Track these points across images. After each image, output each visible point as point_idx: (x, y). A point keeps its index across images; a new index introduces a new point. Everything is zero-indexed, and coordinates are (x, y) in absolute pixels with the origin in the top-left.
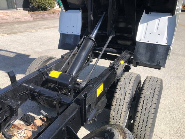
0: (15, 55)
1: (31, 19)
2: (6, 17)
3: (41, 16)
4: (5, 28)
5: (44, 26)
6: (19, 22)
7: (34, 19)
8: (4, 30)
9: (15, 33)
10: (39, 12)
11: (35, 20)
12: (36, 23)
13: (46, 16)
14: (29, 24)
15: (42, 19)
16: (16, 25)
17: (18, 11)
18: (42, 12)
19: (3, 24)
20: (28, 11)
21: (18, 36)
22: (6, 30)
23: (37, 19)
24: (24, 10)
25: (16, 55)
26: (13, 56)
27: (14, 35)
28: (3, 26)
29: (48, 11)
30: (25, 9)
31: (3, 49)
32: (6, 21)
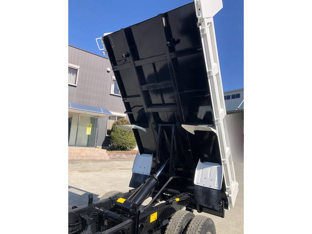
0: (83, 193)
1: (108, 158)
2: (83, 154)
3: (119, 156)
5: (120, 166)
6: (95, 160)
7: (110, 158)
8: (78, 167)
10: (117, 151)
11: (112, 159)
12: (111, 163)
13: (124, 156)
14: (104, 163)
15: (119, 159)
16: (91, 164)
17: (97, 149)
18: (120, 151)
19: (78, 161)
20: (106, 150)
21: (90, 175)
22: (80, 167)
23: (113, 158)
24: (102, 148)
25: (85, 194)
26: (81, 194)
27: (86, 173)
28: (77, 163)
29: (127, 151)
30: (104, 147)
32: (82, 158)
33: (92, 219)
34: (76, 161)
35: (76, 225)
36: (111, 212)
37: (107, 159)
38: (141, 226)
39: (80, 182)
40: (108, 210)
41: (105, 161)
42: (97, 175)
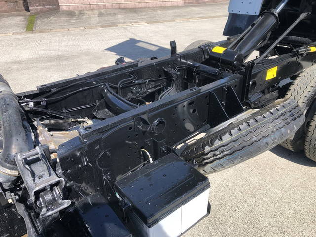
0: (157, 48)
1: (181, 3)
4: (145, 15)
6: (163, 7)
7: (185, 3)
8: (143, 17)
9: (157, 22)
11: (187, 5)
12: (188, 10)
15: (198, 4)
16: (159, 12)
19: (142, 10)
21: (161, 27)
22: (146, 17)
23: (189, 3)
25: (159, 49)
26: (154, 50)
27: (155, 24)
28: (141, 12)
31: (142, 40)
32: (147, 5)
33: (179, 73)
34: (140, 10)
35: (159, 80)
36: (204, 65)
37: (180, 5)
38: (253, 84)
39: (150, 35)
40: (199, 62)
41: (178, 7)
42: (170, 27)
